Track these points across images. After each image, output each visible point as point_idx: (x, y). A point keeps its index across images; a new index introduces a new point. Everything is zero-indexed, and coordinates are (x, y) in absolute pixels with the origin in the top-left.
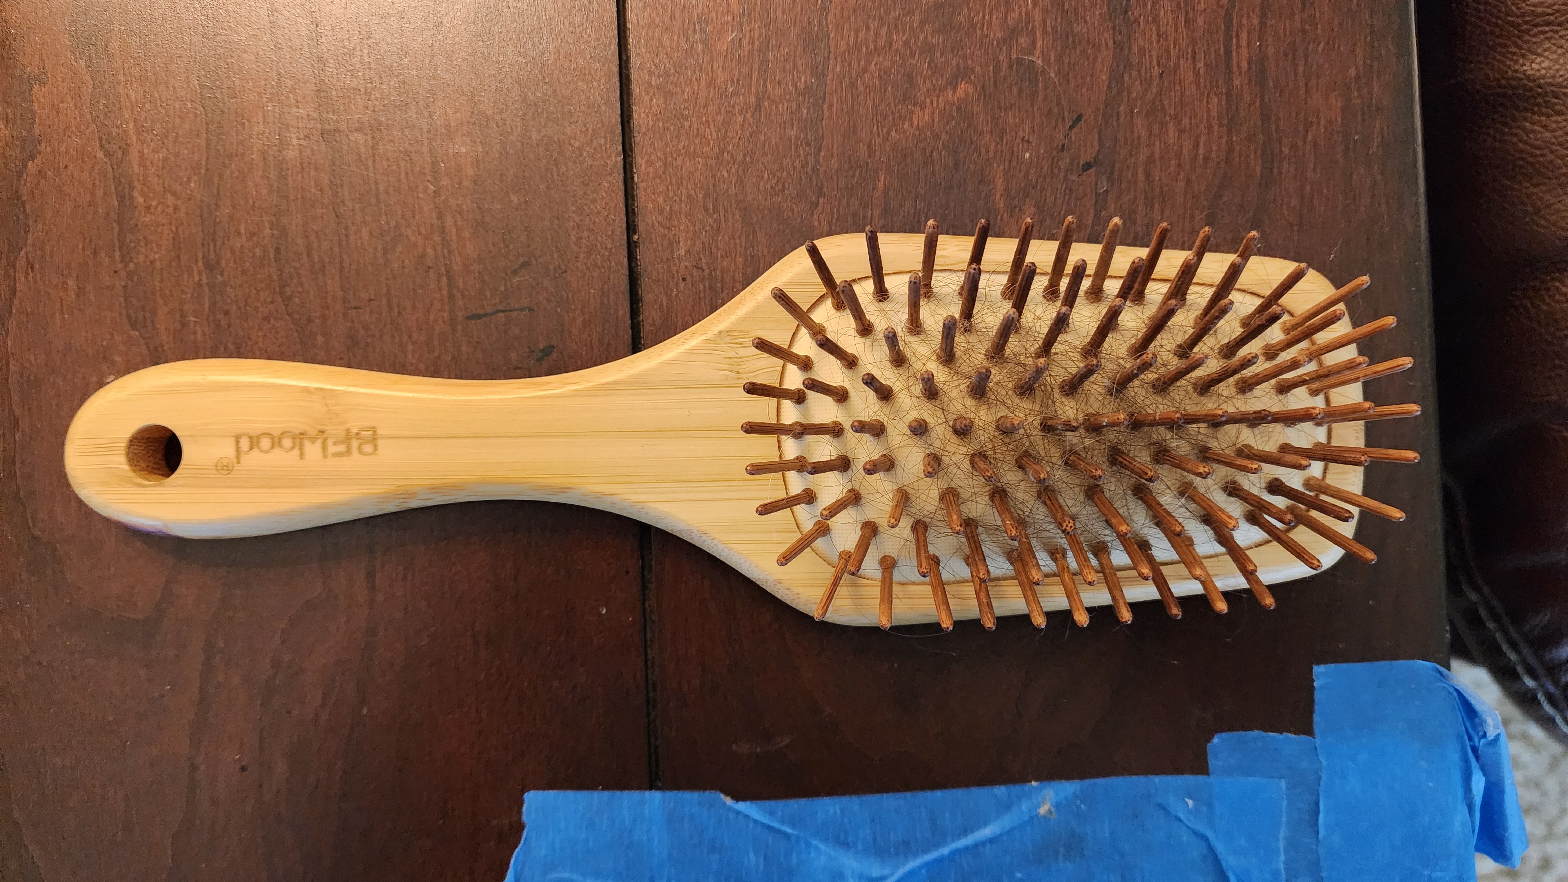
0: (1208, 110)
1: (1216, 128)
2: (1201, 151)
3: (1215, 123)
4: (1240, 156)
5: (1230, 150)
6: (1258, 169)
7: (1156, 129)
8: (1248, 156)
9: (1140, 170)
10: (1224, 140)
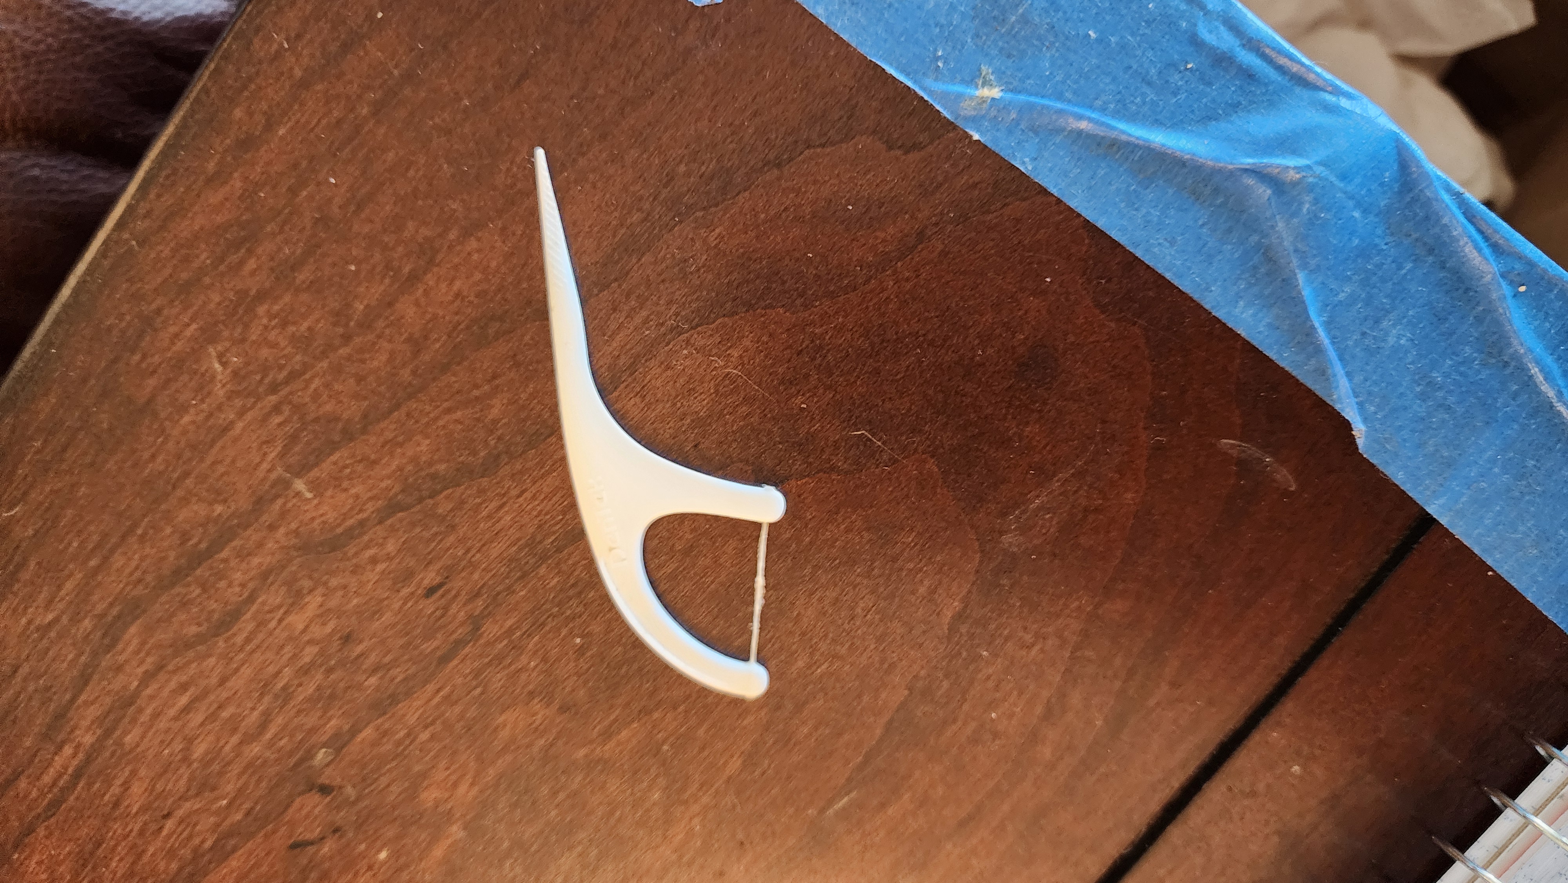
0: (143, 737)
1: (149, 711)
2: (184, 700)
3: (144, 718)
4: (142, 662)
5: (148, 677)
6: (133, 630)
7: (216, 767)
8: (137, 652)
9: (268, 736)
10: (149, 691)
